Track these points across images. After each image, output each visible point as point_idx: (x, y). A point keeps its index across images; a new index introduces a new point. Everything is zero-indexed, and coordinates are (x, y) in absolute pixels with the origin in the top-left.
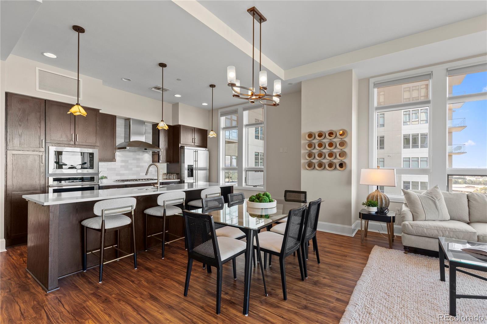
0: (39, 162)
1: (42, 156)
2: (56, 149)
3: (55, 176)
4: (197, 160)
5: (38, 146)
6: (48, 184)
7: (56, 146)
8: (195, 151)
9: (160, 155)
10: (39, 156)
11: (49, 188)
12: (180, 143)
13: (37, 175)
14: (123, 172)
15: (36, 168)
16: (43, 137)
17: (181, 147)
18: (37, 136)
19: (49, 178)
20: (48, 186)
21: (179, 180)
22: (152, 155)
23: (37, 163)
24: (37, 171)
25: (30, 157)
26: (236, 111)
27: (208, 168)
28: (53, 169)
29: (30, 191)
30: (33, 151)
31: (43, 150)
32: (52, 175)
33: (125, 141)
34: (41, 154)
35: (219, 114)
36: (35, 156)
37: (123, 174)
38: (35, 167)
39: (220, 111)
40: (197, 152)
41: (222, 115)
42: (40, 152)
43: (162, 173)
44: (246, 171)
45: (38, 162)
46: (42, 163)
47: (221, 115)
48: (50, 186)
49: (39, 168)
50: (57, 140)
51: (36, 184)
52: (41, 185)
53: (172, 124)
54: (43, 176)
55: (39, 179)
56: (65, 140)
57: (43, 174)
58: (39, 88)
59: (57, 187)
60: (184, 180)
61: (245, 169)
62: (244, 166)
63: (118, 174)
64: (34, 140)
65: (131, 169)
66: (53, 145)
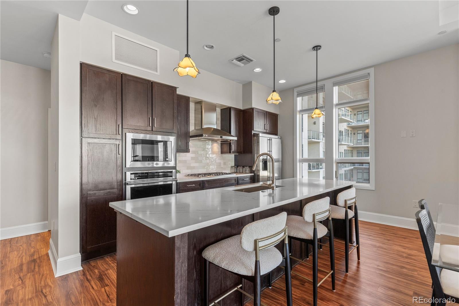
0: (116, 153)
1: (119, 145)
2: (133, 136)
3: (132, 171)
4: (271, 150)
5: (115, 133)
6: (125, 181)
7: (133, 133)
8: (269, 139)
9: (232, 144)
10: (115, 146)
11: (127, 186)
12: (253, 130)
13: (113, 170)
14: (193, 164)
15: (113, 160)
16: (119, 122)
17: (253, 135)
18: (113, 120)
19: (127, 173)
20: (126, 184)
21: (253, 174)
22: (220, 145)
23: (114, 154)
24: (114, 165)
25: (107, 146)
26: (323, 88)
27: (280, 160)
28: (131, 162)
29: (106, 190)
30: (109, 139)
31: (119, 137)
32: (130, 169)
33: (195, 128)
34: (118, 142)
35: (296, 94)
36: (112, 145)
37: (193, 168)
38: (111, 160)
39: (296, 91)
40: (271, 140)
41: (300, 94)
42: (116, 141)
43: (230, 166)
44: (337, 163)
45: (114, 152)
46: (119, 154)
47: (298, 95)
48: (127, 183)
49: (115, 160)
50: (135, 125)
51: (113, 181)
52: (118, 182)
53: (243, 108)
54: (119, 171)
55: (116, 174)
56: (142, 125)
57: (119, 168)
58: (116, 59)
59: (134, 185)
60: (258, 174)
61: (335, 160)
62: (336, 156)
63: (189, 168)
64: (110, 126)
65: (201, 162)
66: (130, 132)
